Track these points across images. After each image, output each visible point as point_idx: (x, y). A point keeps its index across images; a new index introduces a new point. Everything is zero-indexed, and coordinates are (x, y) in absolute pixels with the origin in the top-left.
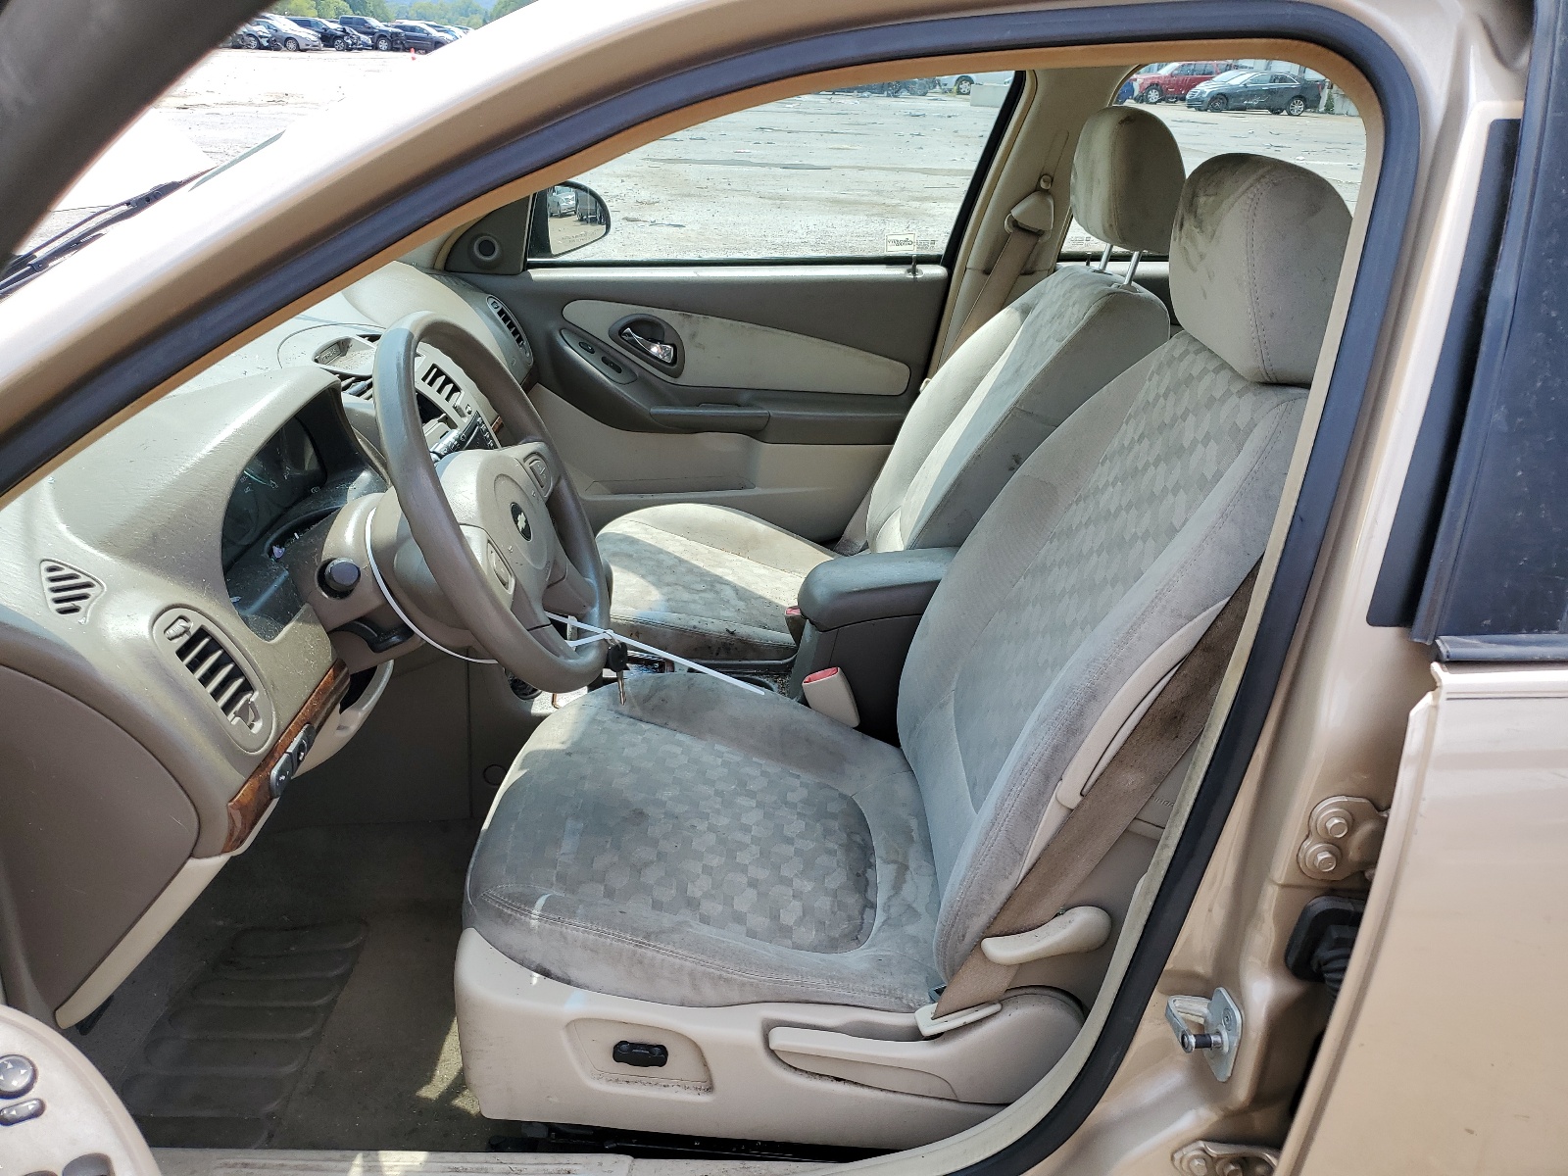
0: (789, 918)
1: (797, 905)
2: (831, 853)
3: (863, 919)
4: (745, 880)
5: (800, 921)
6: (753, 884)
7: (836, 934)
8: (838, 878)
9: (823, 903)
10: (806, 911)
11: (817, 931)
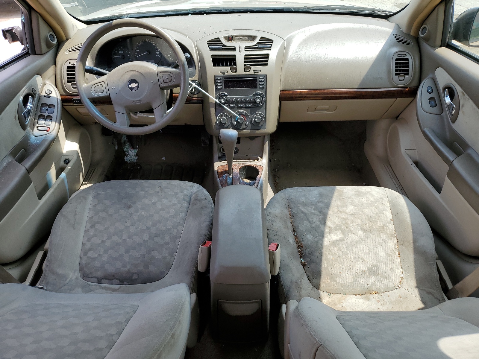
0: (90, 254)
1: (96, 256)
2: (124, 266)
3: (92, 278)
4: (104, 239)
5: (89, 257)
6: (103, 242)
7: (85, 269)
8: (110, 269)
9: (97, 264)
10: (94, 259)
11: (86, 263)
